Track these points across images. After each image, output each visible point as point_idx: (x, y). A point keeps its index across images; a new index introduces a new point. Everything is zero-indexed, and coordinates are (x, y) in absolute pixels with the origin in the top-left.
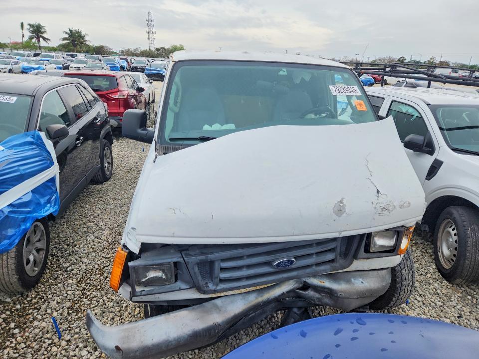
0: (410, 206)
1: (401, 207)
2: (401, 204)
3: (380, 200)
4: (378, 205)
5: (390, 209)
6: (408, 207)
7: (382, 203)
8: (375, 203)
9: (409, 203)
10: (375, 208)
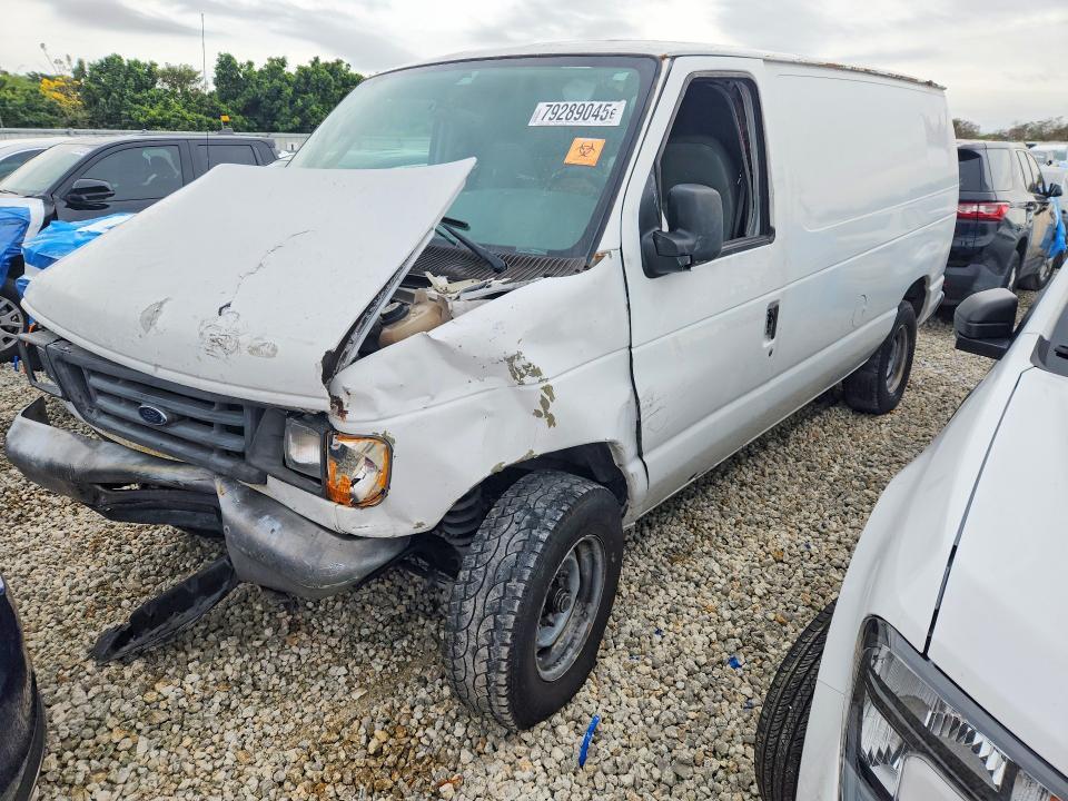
0: (274, 356)
1: (254, 350)
2: (256, 343)
3: (221, 321)
4: (211, 331)
5: (228, 346)
6: (268, 356)
7: (219, 328)
8: (206, 324)
9: (275, 350)
10: (202, 334)
